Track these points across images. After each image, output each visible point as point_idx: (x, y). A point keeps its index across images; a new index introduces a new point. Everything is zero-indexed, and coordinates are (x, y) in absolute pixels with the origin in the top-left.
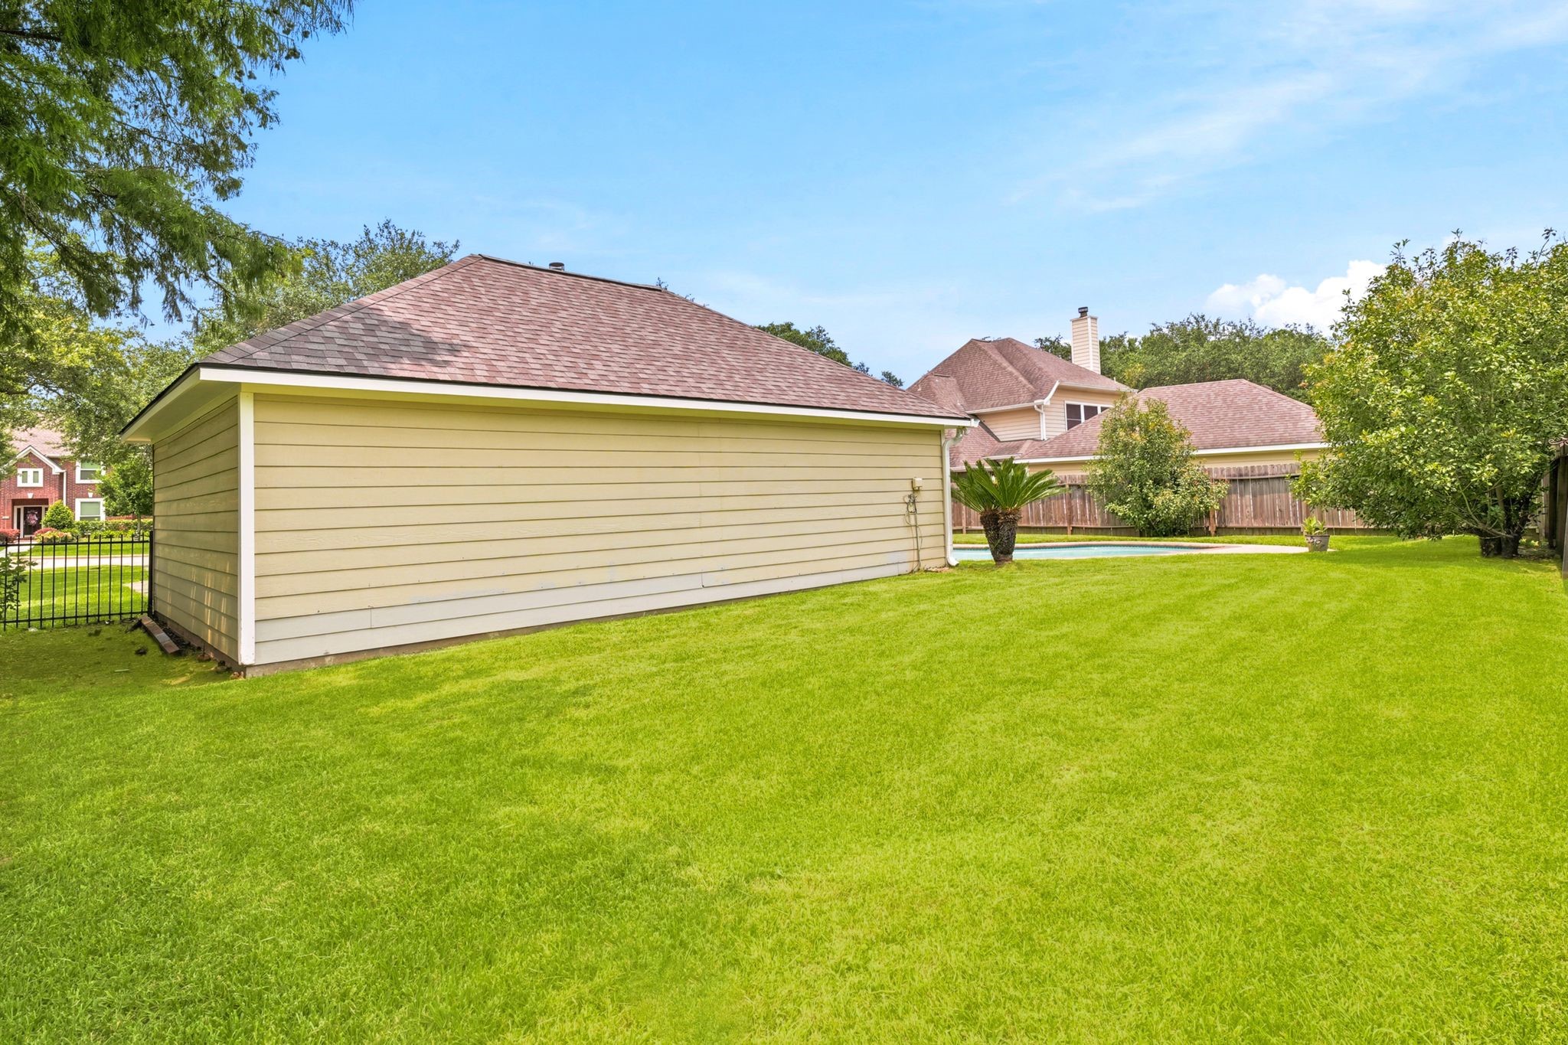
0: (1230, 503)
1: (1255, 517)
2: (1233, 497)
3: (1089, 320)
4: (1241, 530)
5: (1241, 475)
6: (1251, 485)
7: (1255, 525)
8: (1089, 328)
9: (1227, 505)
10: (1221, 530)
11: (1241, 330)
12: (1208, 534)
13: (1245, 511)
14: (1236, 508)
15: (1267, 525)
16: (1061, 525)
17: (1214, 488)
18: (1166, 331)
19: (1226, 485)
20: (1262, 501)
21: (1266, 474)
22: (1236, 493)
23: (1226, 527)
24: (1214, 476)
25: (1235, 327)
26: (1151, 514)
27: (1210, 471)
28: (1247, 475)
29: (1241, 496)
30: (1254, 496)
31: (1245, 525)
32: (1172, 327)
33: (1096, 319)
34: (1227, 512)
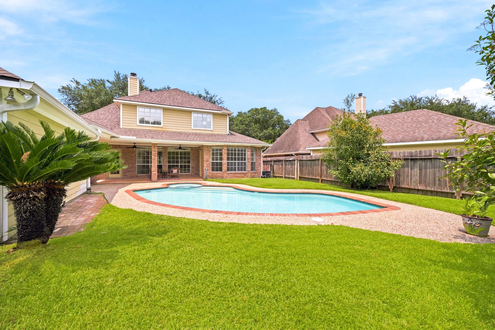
0: (404, 173)
1: (420, 183)
2: (406, 169)
3: (362, 98)
4: (409, 190)
5: (412, 156)
6: (418, 163)
7: (420, 188)
8: (362, 101)
9: (402, 174)
10: (396, 189)
11: (432, 100)
12: (389, 190)
13: (414, 179)
14: (408, 176)
15: (428, 189)
16: (317, 178)
17: (392, 163)
18: (398, 103)
19: (401, 162)
20: (426, 173)
21: (430, 155)
22: (408, 167)
23: (400, 187)
24: (395, 156)
25: (428, 98)
26: (351, 177)
27: (392, 154)
28: (416, 156)
29: (411, 169)
30: (420, 169)
31: (412, 187)
32: (401, 101)
33: (365, 97)
34: (401, 179)
